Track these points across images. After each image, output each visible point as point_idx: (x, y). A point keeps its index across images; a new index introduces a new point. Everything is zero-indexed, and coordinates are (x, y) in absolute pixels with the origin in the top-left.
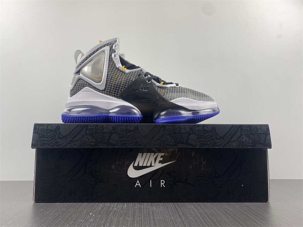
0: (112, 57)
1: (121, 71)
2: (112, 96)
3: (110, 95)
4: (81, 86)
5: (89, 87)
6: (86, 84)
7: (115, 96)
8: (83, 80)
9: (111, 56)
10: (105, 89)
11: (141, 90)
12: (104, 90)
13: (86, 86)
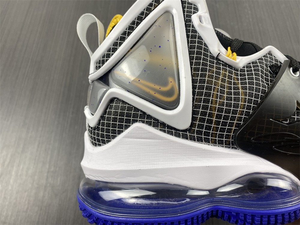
0: (193, 26)
1: (225, 64)
2: (214, 142)
3: (207, 141)
4: (121, 120)
5: (143, 122)
6: (135, 116)
7: (221, 143)
8: (124, 102)
9: (190, 21)
10: (192, 125)
11: (296, 117)
12: (190, 130)
13: (135, 121)
